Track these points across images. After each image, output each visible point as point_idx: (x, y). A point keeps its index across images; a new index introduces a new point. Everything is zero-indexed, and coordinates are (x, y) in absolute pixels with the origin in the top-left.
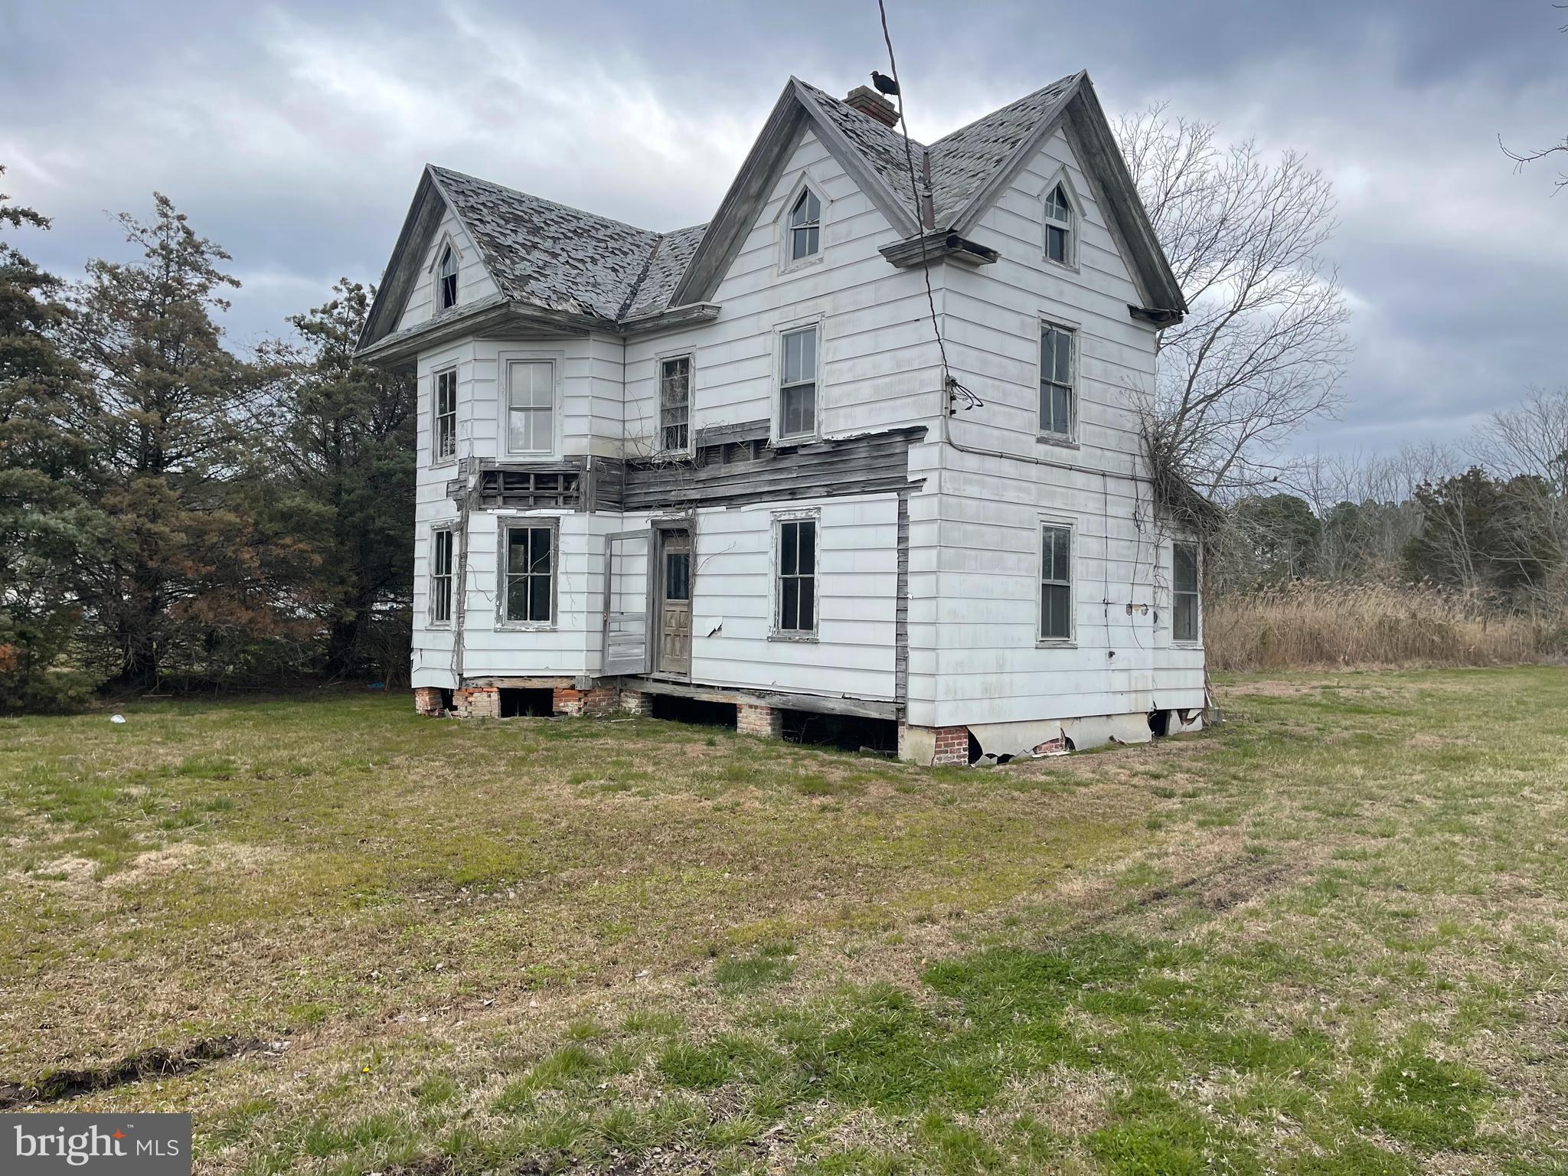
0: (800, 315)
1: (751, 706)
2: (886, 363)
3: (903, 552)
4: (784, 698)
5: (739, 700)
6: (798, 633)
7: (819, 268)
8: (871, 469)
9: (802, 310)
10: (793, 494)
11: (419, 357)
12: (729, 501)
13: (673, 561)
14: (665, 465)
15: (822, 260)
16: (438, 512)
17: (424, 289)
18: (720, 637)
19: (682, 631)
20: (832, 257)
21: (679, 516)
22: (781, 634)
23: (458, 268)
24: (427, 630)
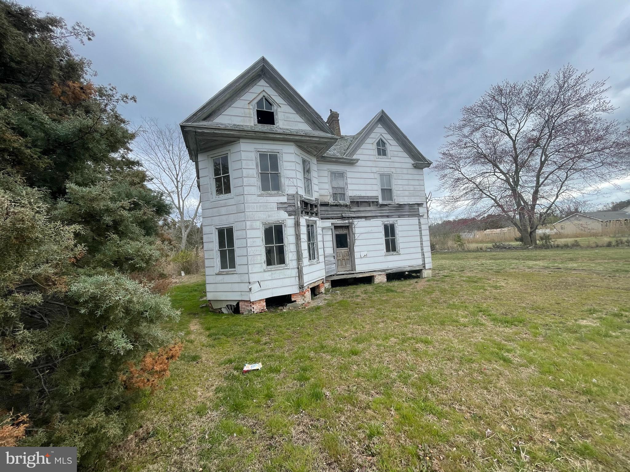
0: (386, 171)
1: (379, 275)
2: (412, 188)
3: (420, 231)
5: (374, 274)
6: (391, 253)
7: (390, 160)
8: (410, 212)
9: (386, 169)
10: (388, 216)
11: (241, 140)
12: (366, 218)
13: (338, 236)
14: (336, 205)
15: (390, 159)
16: (269, 216)
17: (243, 109)
18: (367, 257)
19: (345, 258)
20: (394, 159)
21: (345, 222)
22: (388, 253)
23: (276, 110)
24: (265, 271)
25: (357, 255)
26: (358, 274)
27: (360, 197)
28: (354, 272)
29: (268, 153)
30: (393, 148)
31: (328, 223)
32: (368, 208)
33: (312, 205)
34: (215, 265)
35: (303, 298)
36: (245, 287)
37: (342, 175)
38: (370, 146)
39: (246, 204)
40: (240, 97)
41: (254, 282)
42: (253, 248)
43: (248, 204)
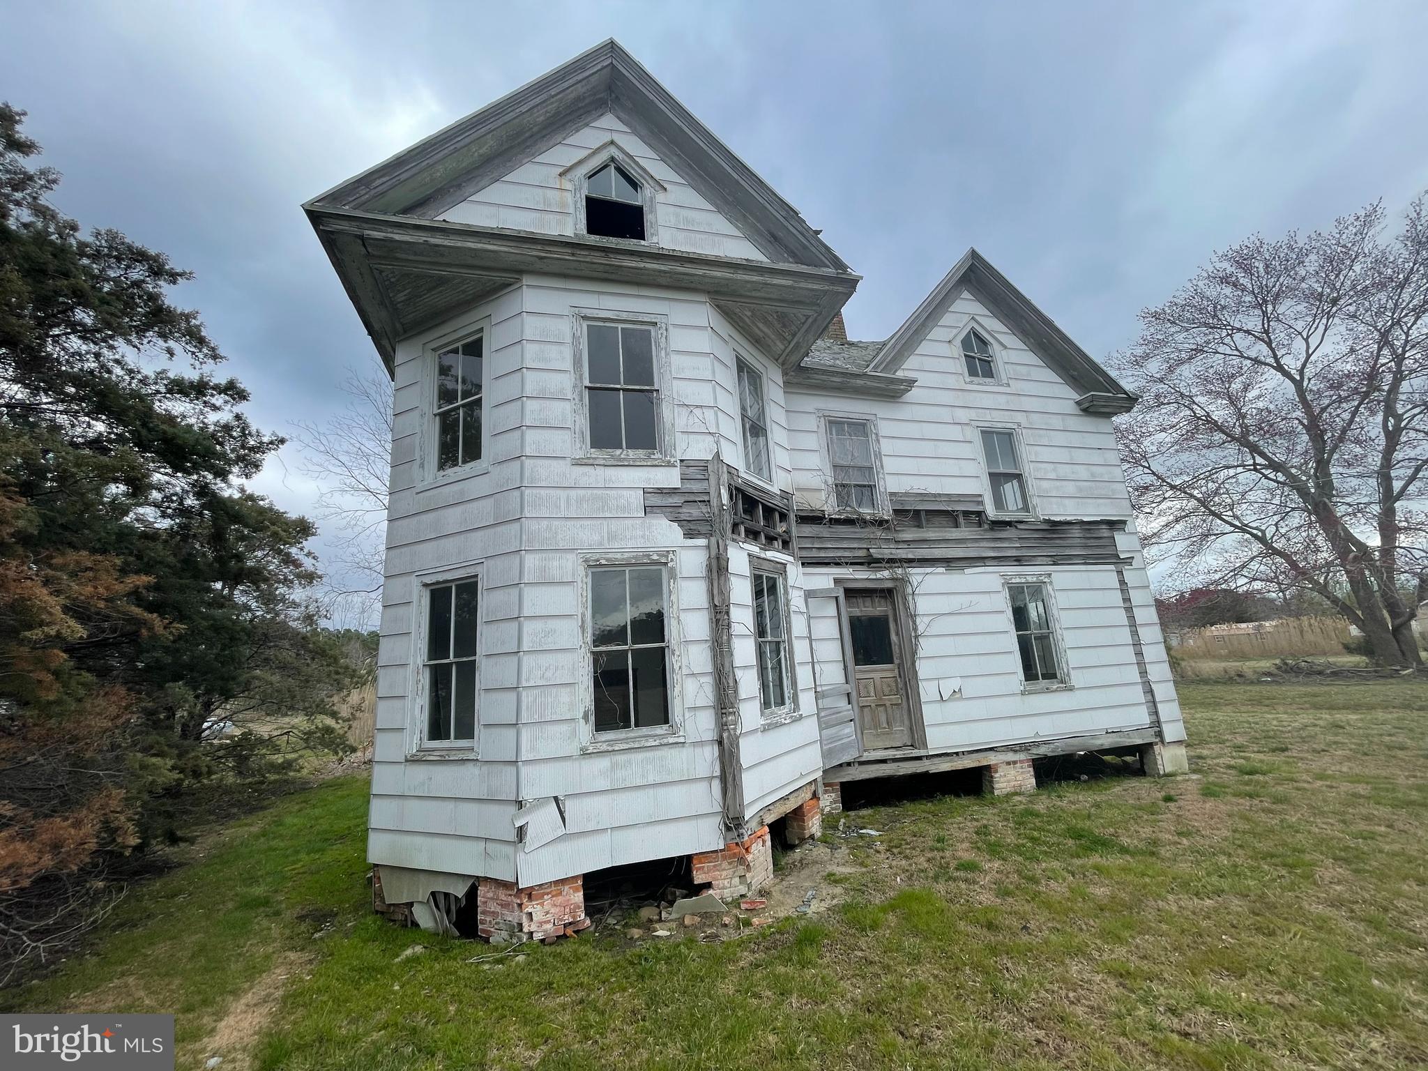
0: (1000, 420)
1: (1008, 763)
2: (1083, 473)
3: (1129, 610)
4: (1052, 746)
5: (992, 759)
6: (1043, 683)
7: (1008, 390)
8: (1086, 547)
9: (997, 416)
10: (1018, 560)
11: (527, 280)
12: (948, 562)
13: (856, 624)
14: (849, 522)
15: (1008, 385)
16: (612, 537)
17: (540, 191)
18: (961, 698)
19: (888, 700)
20: (1016, 386)
21: (879, 575)
22: (1031, 686)
23: (652, 199)
24: (585, 754)
25: (927, 691)
26: (936, 760)
27: (923, 497)
28: (922, 753)
29: (620, 326)
30: (1014, 356)
31: (823, 579)
32: (954, 534)
33: (769, 511)
34: (407, 725)
35: (741, 870)
36: (501, 822)
37: (861, 428)
38: (944, 349)
39: (527, 492)
40: (534, 155)
41: (540, 802)
42: (545, 660)
43: (535, 491)
